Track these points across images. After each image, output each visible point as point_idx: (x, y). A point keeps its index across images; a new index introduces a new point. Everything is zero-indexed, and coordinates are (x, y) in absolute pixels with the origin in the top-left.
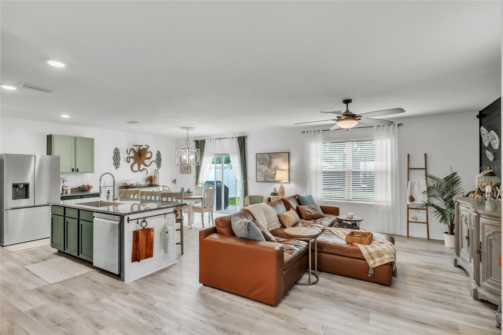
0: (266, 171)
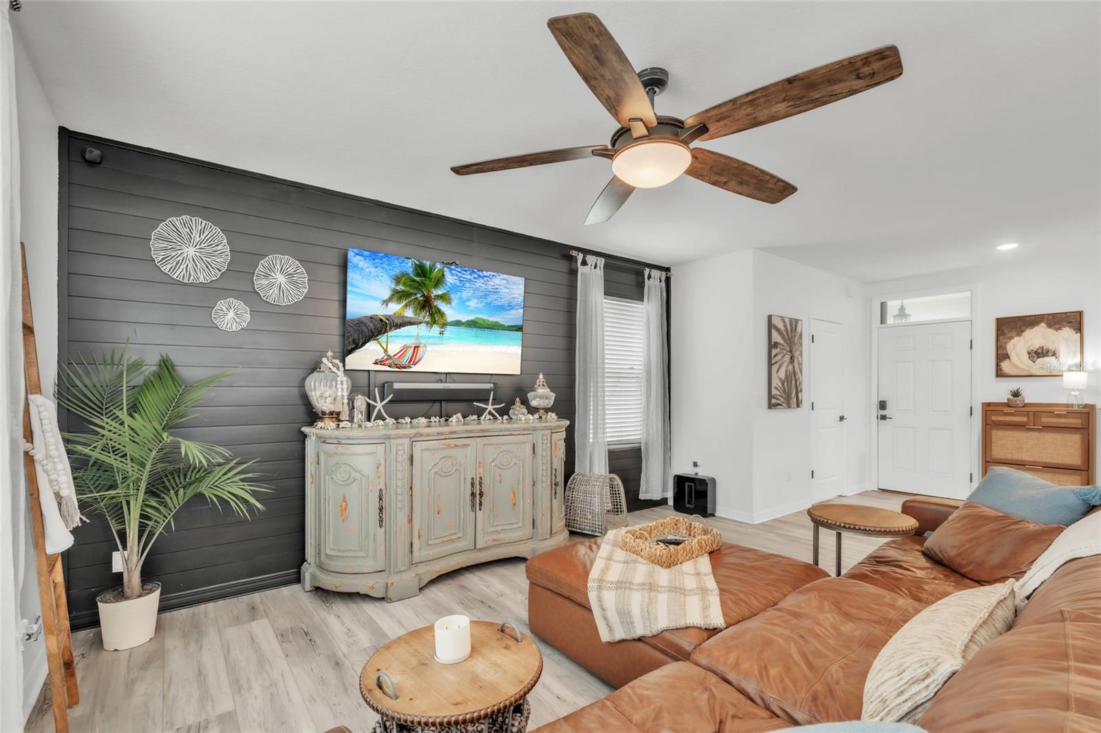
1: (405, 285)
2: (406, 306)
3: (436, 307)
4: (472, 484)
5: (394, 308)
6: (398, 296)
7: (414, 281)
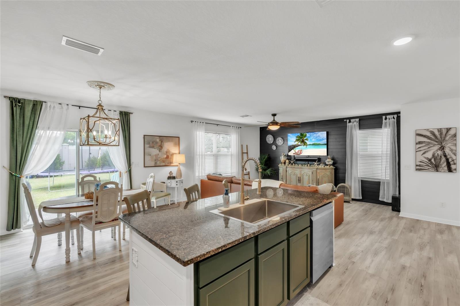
0: (156, 155)
1: (298, 138)
2: (299, 142)
3: (305, 142)
4: (299, 178)
5: (296, 143)
6: (297, 140)
7: (300, 137)
